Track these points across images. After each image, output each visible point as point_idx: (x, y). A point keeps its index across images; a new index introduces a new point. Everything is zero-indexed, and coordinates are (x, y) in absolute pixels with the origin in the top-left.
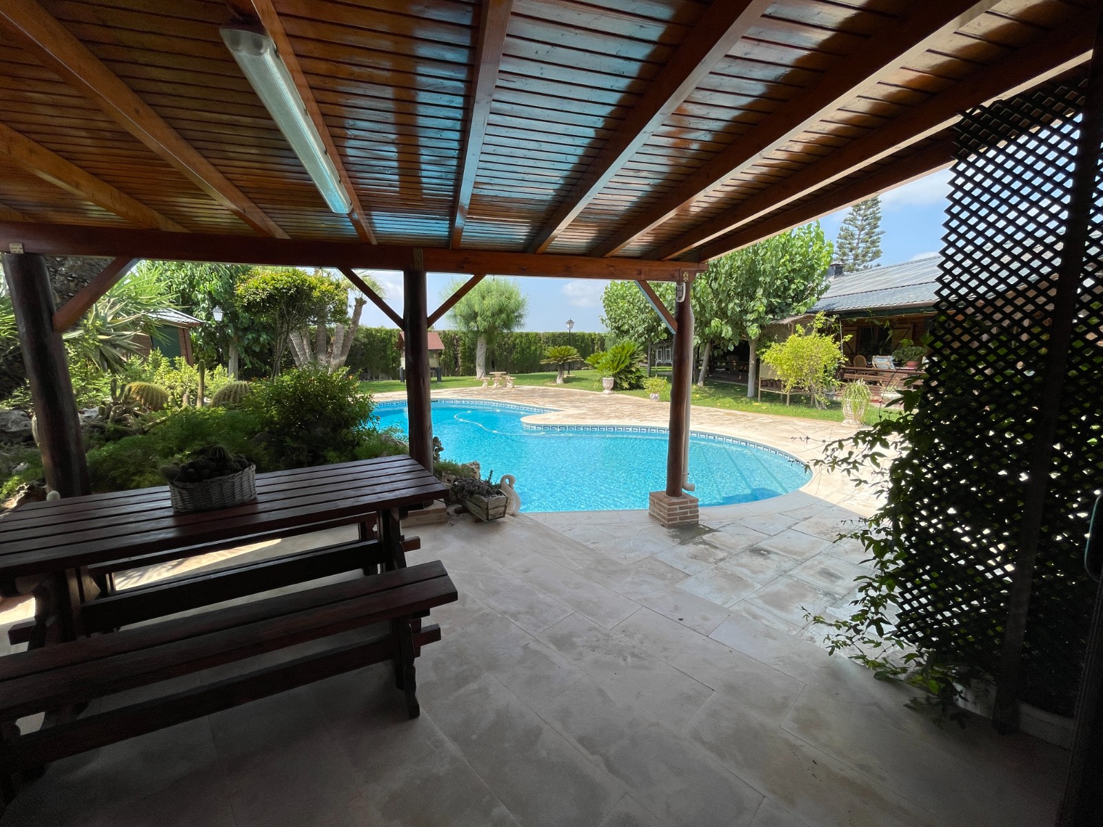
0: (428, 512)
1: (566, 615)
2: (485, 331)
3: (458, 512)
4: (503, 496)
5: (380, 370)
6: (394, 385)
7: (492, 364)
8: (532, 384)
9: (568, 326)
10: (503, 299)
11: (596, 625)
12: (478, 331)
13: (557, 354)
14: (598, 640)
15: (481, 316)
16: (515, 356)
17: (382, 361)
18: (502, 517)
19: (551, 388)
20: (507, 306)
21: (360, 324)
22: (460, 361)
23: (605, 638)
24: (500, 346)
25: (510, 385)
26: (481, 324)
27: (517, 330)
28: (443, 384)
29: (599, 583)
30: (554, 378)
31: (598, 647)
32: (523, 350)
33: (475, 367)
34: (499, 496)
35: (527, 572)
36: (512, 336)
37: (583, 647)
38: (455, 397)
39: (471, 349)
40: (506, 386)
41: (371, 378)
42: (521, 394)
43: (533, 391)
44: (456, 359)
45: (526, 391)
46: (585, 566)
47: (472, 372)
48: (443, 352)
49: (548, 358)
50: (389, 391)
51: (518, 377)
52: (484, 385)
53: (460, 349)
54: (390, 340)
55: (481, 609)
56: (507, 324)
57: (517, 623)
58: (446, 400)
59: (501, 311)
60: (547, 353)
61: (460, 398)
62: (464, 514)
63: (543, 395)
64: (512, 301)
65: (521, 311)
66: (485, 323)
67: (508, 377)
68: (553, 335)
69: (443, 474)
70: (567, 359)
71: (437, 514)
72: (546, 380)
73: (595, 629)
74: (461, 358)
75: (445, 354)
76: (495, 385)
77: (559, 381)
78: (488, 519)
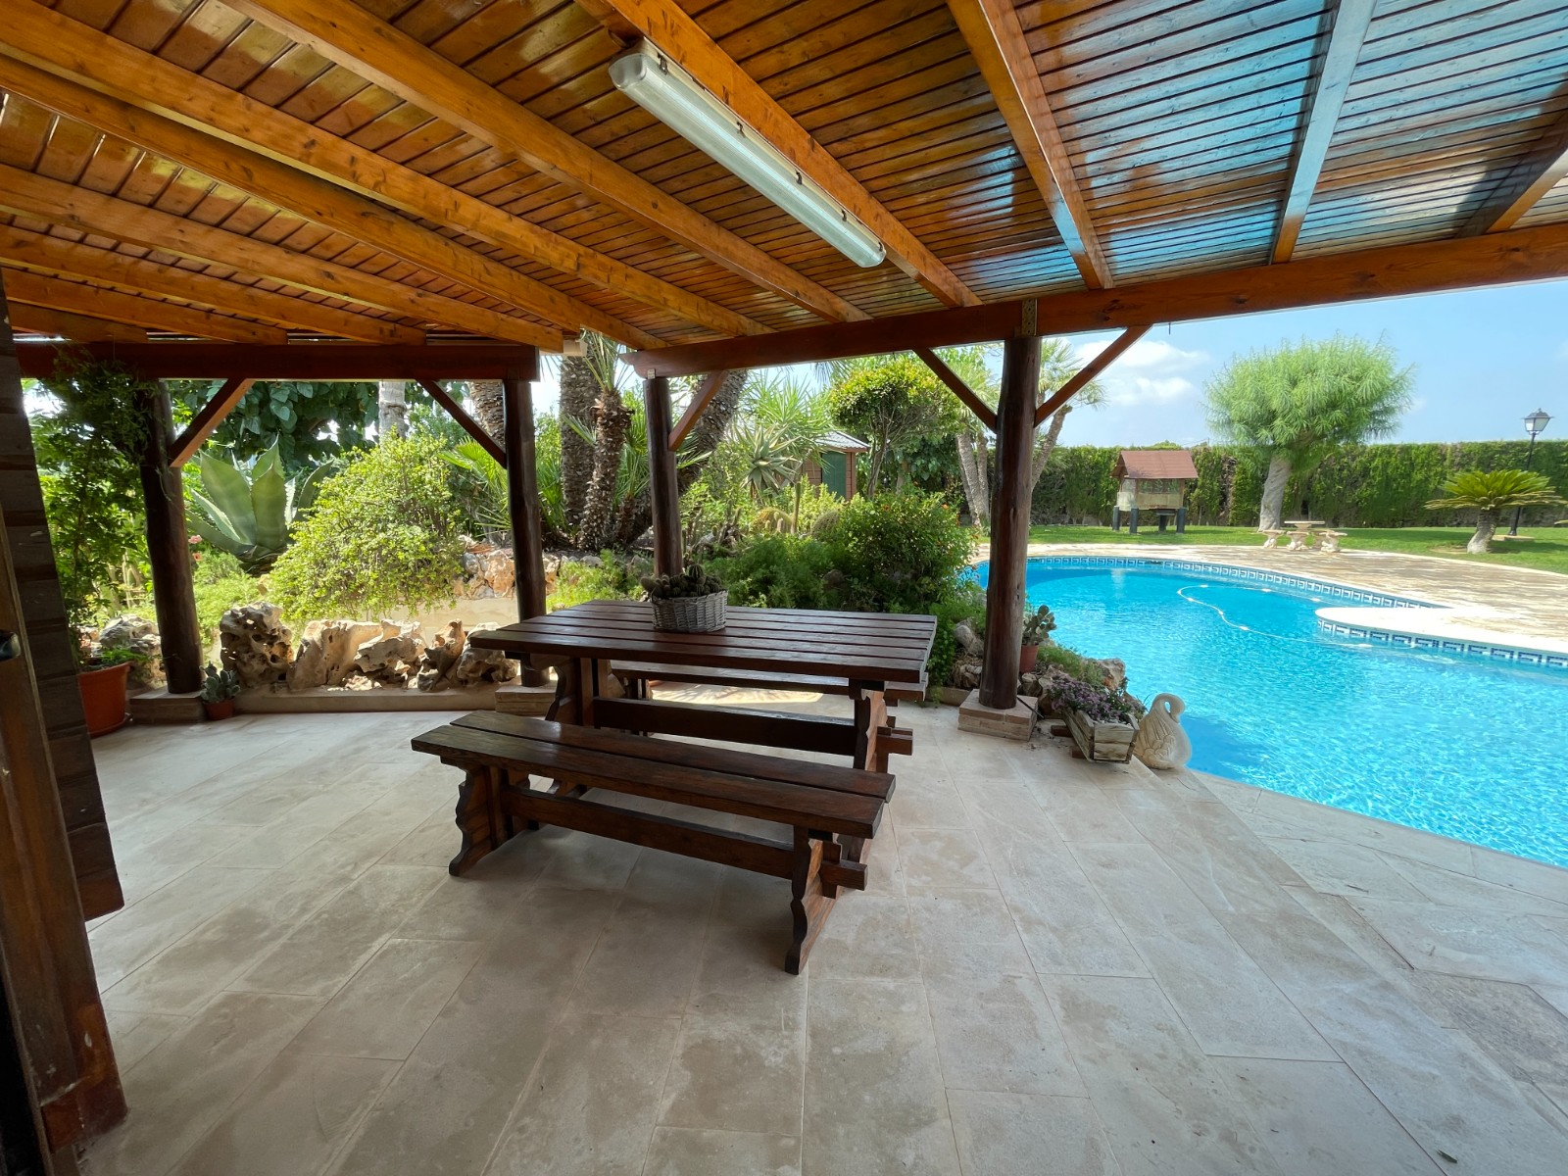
0: (999, 718)
1: (1127, 973)
2: (1290, 445)
3: (1056, 732)
4: (1129, 726)
5: (1085, 511)
6: (1100, 533)
7: (1302, 505)
8: (1393, 549)
9: (1530, 426)
10: (1343, 381)
11: (1181, 1028)
12: (1274, 447)
13: (1479, 488)
14: (1162, 1057)
15: (1284, 417)
16: (1364, 491)
17: (1090, 497)
18: (1123, 762)
19: (1443, 559)
20: (1350, 394)
21: (1058, 442)
22: (1231, 499)
23: (1184, 1063)
24: (1327, 473)
25: (1328, 547)
26: (1282, 431)
27: (1372, 441)
28: (1183, 536)
29: (1252, 957)
30: (1464, 540)
31: (1152, 1068)
32: (1388, 481)
33: (1259, 510)
34: (1123, 725)
35: (1107, 866)
36: (1362, 454)
37: (1119, 1046)
38: (1197, 558)
39: (1257, 479)
40: (1318, 548)
41: (1071, 522)
42: (1351, 566)
43: (1388, 562)
44: (1225, 497)
45: (1367, 560)
46: (1243, 910)
47: (1252, 520)
48: (1199, 483)
49: (1451, 495)
50: (1086, 542)
51: (1351, 534)
52: (1267, 544)
53: (1234, 479)
54: (1106, 465)
55: (984, 885)
56: (1348, 428)
57: (1025, 937)
58: (1176, 562)
59: (1333, 405)
60: (1447, 486)
61: (1205, 561)
62: (1064, 739)
63: (1410, 572)
64: (1367, 382)
65: (1387, 402)
66: (1292, 431)
67: (1328, 532)
68: (1486, 447)
69: (1050, 667)
70: (1511, 499)
71: (1013, 725)
72: (1436, 543)
73: (1172, 1032)
74: (1233, 494)
75: (1203, 487)
76: (1292, 545)
77: (1474, 546)
78: (1092, 757)
